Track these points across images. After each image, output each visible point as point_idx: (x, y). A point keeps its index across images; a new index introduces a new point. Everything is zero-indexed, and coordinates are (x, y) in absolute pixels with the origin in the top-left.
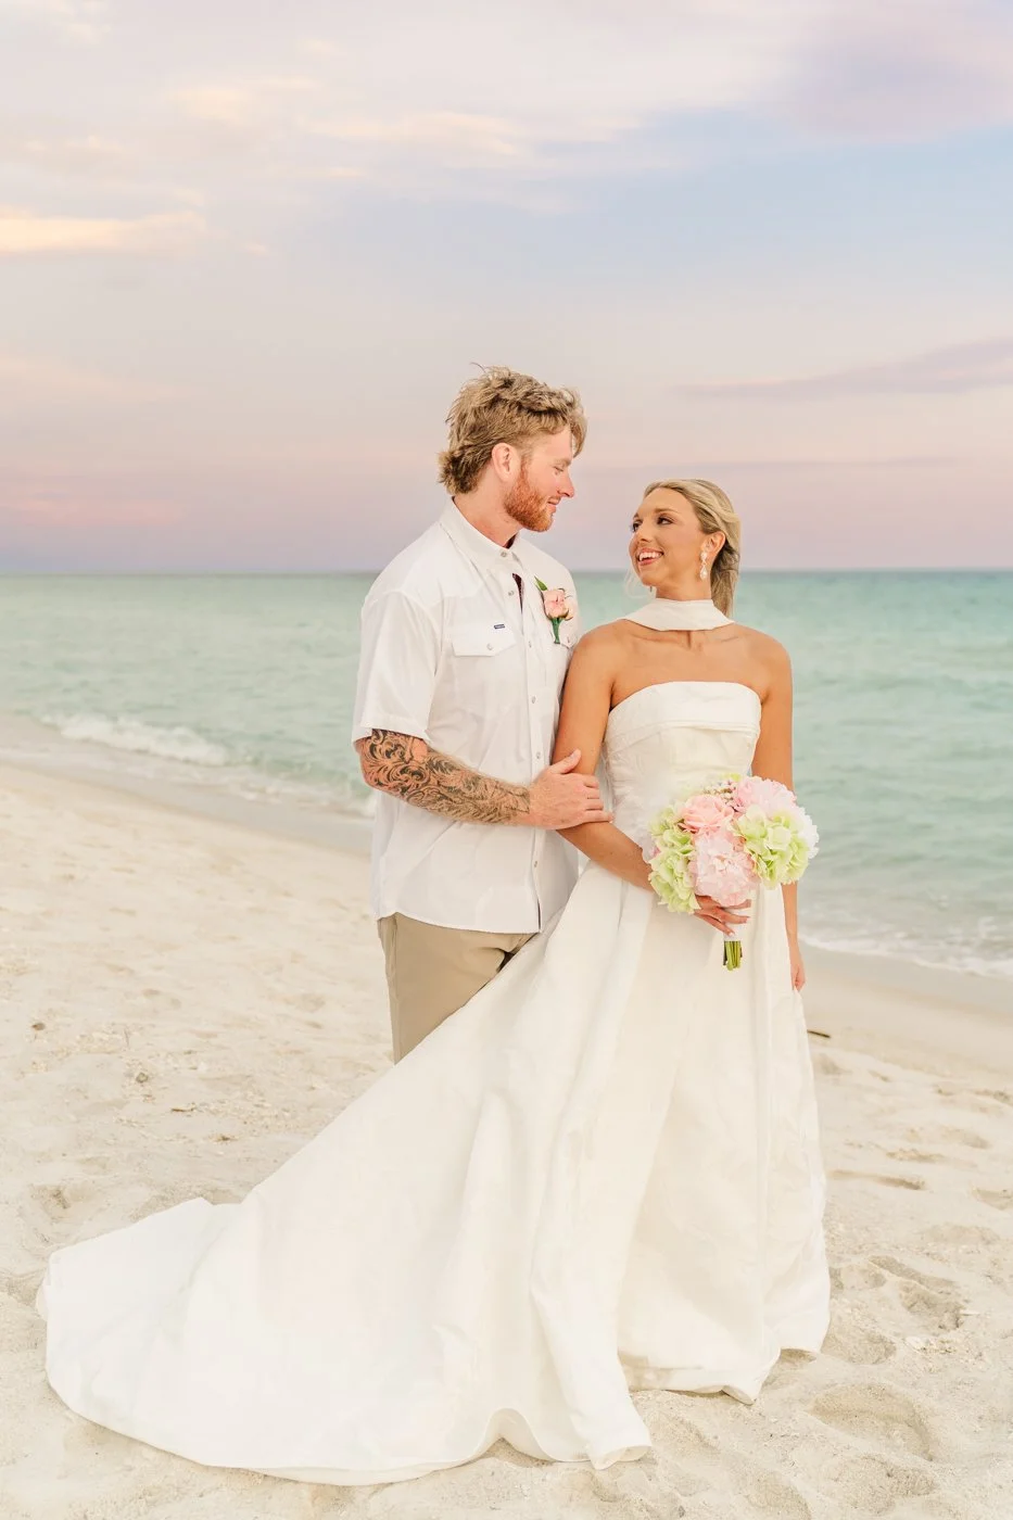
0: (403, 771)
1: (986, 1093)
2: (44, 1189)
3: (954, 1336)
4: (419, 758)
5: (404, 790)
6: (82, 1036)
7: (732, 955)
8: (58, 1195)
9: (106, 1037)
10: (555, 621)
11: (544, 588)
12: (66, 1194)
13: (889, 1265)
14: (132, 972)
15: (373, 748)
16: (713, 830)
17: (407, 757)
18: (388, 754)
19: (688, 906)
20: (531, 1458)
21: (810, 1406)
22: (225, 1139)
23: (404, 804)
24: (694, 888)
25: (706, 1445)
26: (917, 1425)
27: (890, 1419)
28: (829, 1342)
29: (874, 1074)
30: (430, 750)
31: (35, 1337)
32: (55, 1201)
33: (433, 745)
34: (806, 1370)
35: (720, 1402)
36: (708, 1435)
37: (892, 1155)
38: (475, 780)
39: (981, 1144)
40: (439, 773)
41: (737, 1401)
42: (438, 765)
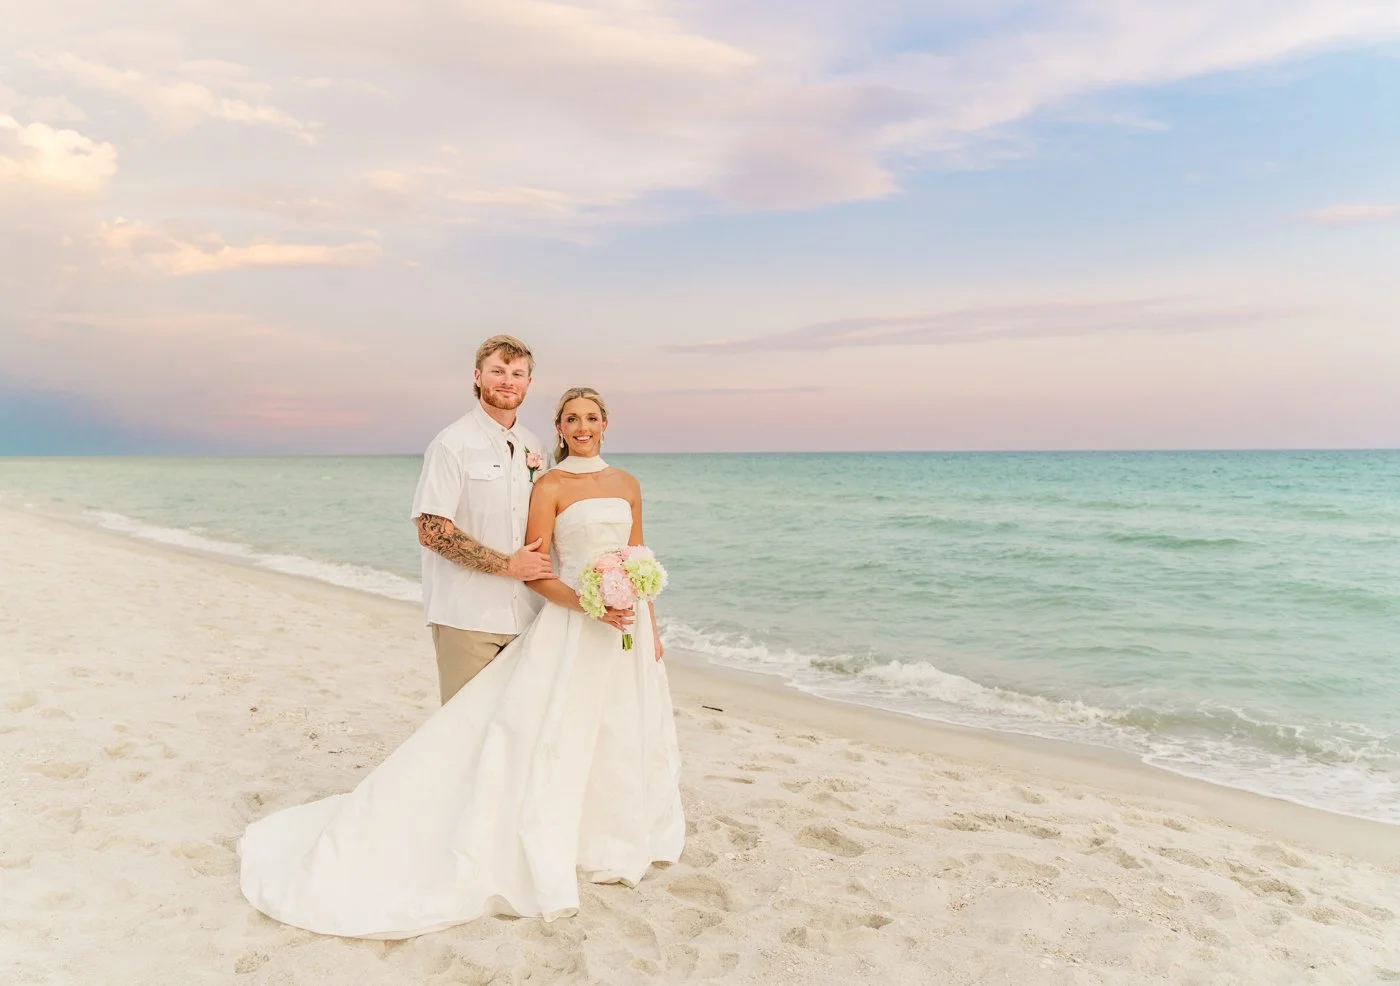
0: (440, 538)
1: (804, 737)
2: (249, 794)
3: (753, 852)
4: (448, 531)
5: (440, 549)
6: (280, 715)
7: (627, 643)
8: (257, 797)
9: (294, 715)
10: (532, 470)
11: (528, 452)
12: (261, 796)
13: (725, 820)
14: (313, 680)
15: (424, 524)
16: (611, 569)
17: (442, 530)
18: (432, 528)
19: (601, 612)
20: (506, 916)
21: (667, 888)
22: (359, 767)
23: (439, 556)
24: (604, 601)
25: (606, 908)
26: (721, 894)
27: (708, 892)
28: (682, 858)
29: (743, 728)
30: (455, 529)
31: (235, 866)
32: (255, 801)
33: (458, 527)
34: (668, 870)
35: (617, 887)
36: (607, 902)
37: (741, 768)
38: (480, 548)
39: (794, 762)
40: (459, 541)
41: (626, 886)
42: (459, 536)
